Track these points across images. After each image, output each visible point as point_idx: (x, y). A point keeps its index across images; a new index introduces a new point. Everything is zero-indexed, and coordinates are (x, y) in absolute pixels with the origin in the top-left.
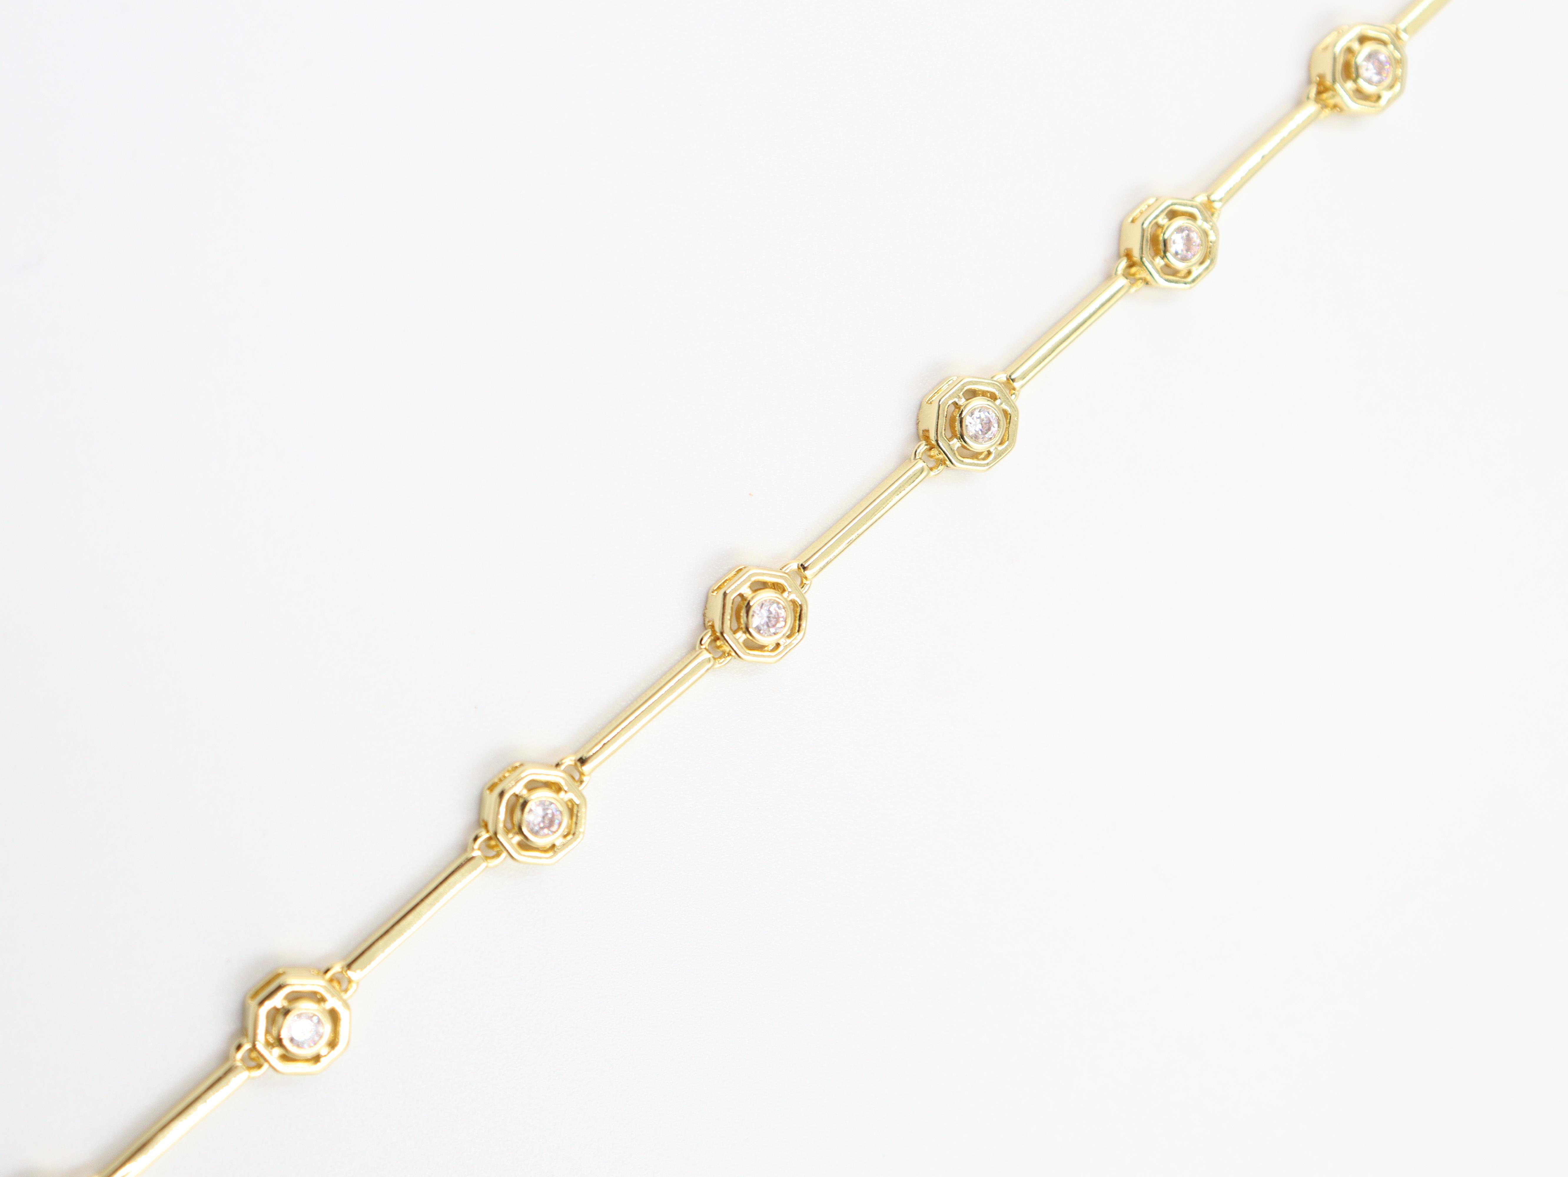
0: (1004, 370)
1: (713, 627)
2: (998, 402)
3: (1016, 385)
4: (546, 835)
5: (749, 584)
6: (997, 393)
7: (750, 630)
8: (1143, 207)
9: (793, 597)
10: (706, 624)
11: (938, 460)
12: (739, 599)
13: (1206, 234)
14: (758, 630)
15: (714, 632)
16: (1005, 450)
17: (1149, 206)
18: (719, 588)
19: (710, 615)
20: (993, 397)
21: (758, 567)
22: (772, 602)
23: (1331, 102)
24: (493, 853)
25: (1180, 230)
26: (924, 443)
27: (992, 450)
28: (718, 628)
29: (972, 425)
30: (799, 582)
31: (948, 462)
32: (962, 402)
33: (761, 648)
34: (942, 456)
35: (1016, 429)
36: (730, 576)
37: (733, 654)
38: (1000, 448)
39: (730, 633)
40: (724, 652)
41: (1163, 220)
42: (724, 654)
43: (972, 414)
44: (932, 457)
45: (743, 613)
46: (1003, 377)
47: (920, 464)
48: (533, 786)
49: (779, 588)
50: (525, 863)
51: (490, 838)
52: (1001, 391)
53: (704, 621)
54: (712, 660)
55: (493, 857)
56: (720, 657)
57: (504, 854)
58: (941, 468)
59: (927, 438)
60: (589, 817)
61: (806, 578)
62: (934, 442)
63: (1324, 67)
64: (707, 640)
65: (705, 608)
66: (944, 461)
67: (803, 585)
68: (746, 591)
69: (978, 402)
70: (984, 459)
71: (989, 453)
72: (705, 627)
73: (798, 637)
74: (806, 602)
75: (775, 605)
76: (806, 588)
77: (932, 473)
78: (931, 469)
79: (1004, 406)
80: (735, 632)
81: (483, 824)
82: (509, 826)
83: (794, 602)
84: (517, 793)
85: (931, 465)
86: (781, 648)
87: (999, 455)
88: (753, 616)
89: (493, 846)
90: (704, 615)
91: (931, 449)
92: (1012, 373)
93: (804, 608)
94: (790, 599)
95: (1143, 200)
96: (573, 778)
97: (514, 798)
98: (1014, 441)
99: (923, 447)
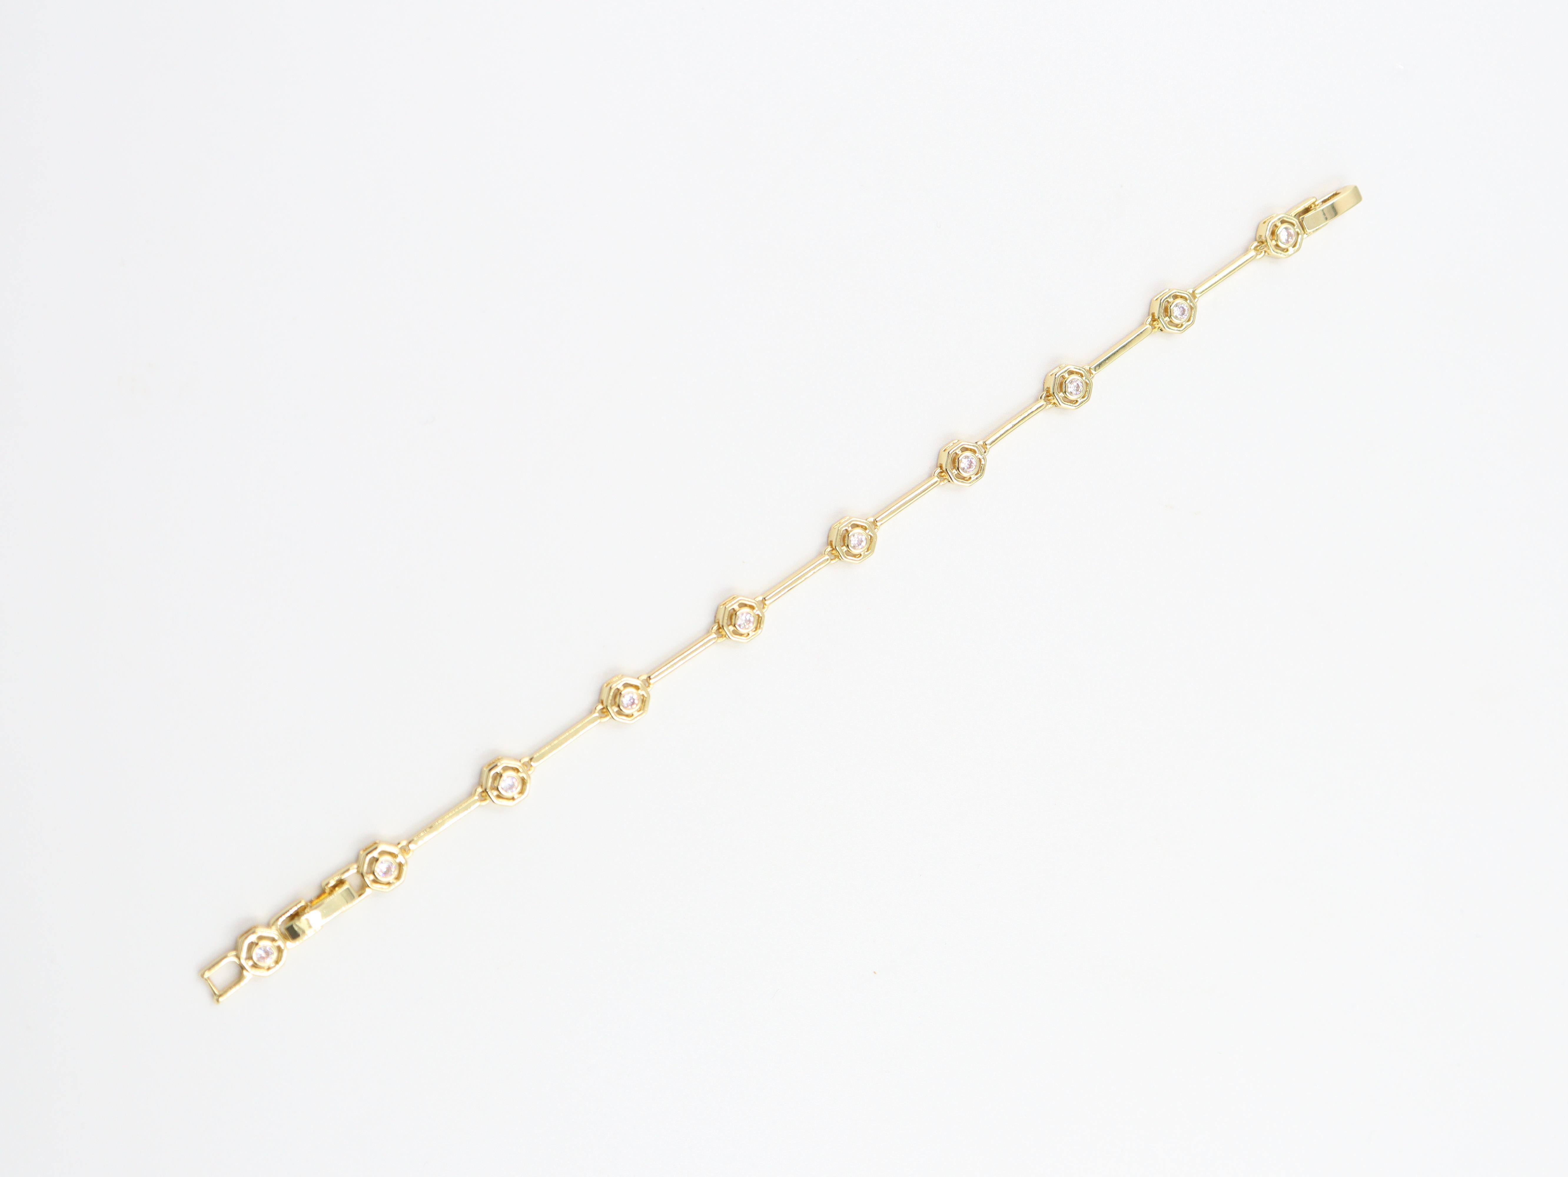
0: (873, 516)
1: (718, 623)
2: (867, 531)
3: (878, 524)
4: (630, 709)
5: (738, 604)
6: (867, 527)
7: (736, 626)
8: (951, 444)
9: (758, 612)
10: (716, 621)
11: (835, 556)
12: (732, 610)
13: (980, 460)
14: (740, 626)
15: (719, 625)
16: (868, 555)
17: (954, 444)
18: (724, 604)
19: (718, 617)
20: (866, 529)
21: (743, 596)
22: (748, 613)
23: (1053, 401)
24: (603, 715)
25: (967, 457)
26: (830, 547)
27: (862, 553)
28: (721, 623)
29: (853, 541)
30: (762, 607)
31: (840, 558)
32: (850, 529)
33: (741, 635)
34: (837, 554)
35: (875, 546)
36: (729, 599)
37: (727, 636)
38: (866, 553)
39: (726, 626)
40: (722, 635)
41: (959, 452)
42: (722, 636)
43: (854, 536)
44: (833, 554)
45: (734, 617)
46: (872, 520)
47: (827, 557)
48: (626, 685)
49: (752, 607)
50: (619, 722)
51: (603, 708)
52: (869, 526)
53: (715, 619)
54: (717, 638)
55: (604, 717)
56: (721, 637)
57: (610, 716)
58: (837, 559)
59: (831, 545)
60: (651, 704)
61: (766, 605)
62: (834, 547)
63: (1050, 383)
64: (715, 628)
65: (716, 613)
66: (838, 557)
67: (764, 608)
68: (736, 607)
69: (857, 530)
70: (858, 557)
71: (861, 555)
72: (715, 622)
73: (759, 631)
74: (764, 616)
75: (749, 615)
76: (766, 609)
77: (832, 562)
78: (832, 560)
79: (870, 533)
80: (729, 626)
81: (600, 701)
82: (613, 703)
83: (758, 615)
84: (619, 688)
85: (832, 558)
86: (749, 636)
87: (865, 556)
88: (738, 619)
89: (605, 712)
90: (715, 617)
91: (832, 550)
92: (877, 518)
93: (763, 618)
94: (757, 613)
95: (952, 441)
96: (645, 685)
97: (617, 691)
98: (873, 551)
99: (829, 549)
